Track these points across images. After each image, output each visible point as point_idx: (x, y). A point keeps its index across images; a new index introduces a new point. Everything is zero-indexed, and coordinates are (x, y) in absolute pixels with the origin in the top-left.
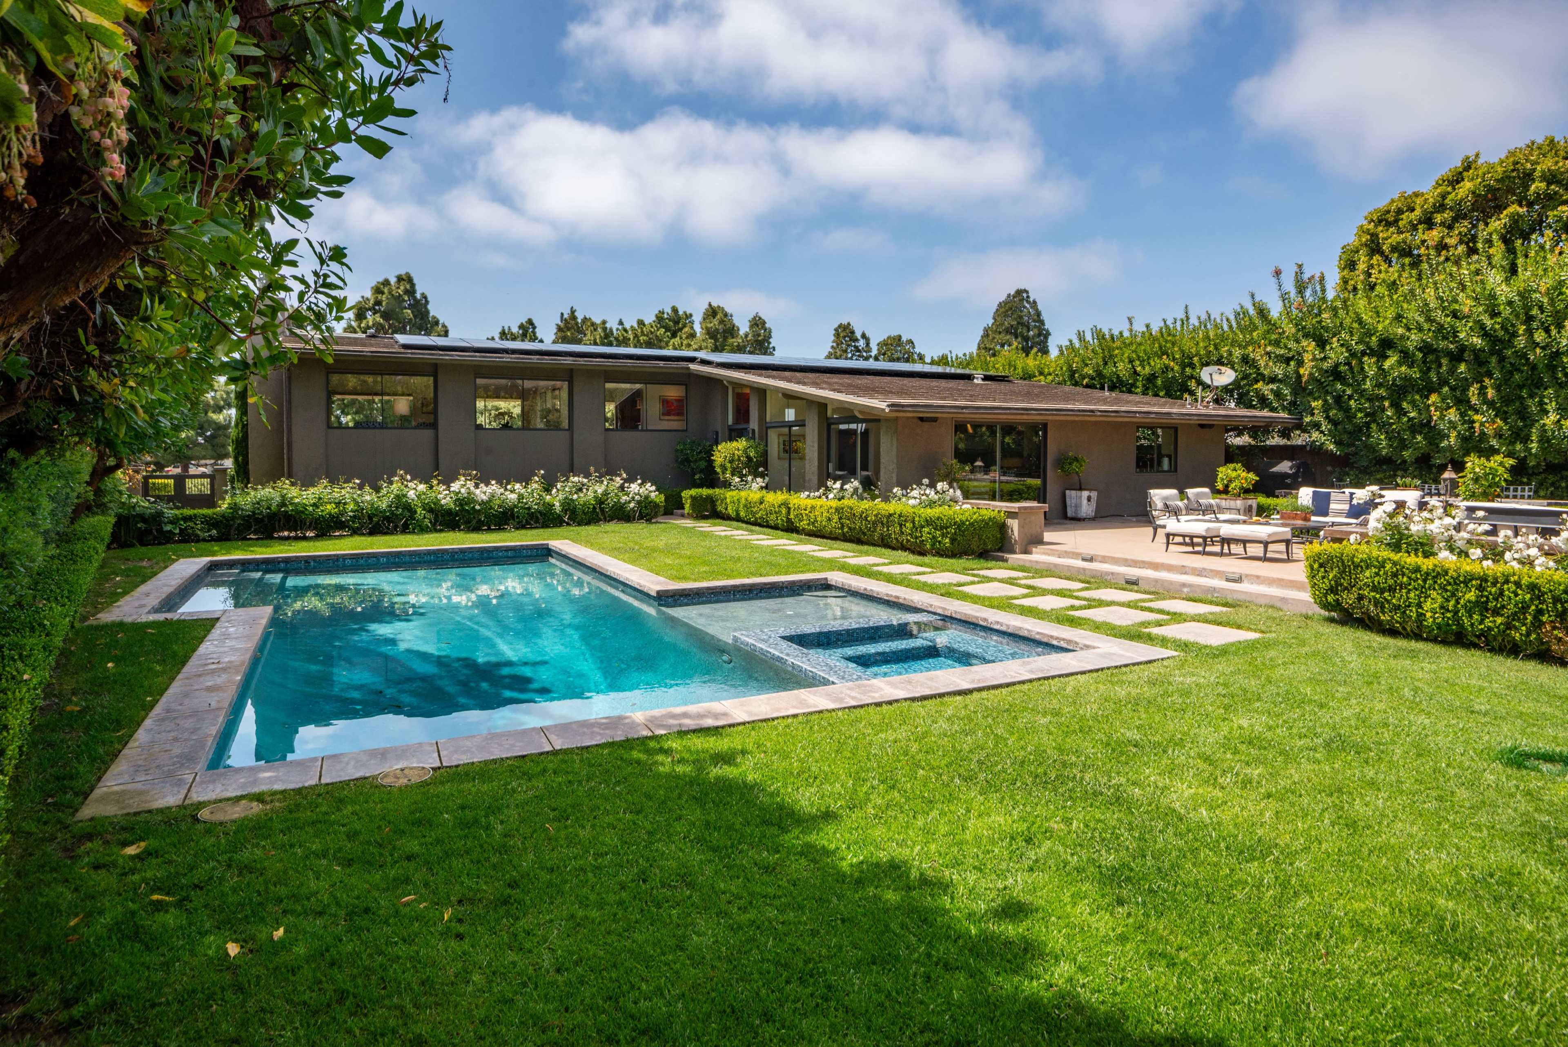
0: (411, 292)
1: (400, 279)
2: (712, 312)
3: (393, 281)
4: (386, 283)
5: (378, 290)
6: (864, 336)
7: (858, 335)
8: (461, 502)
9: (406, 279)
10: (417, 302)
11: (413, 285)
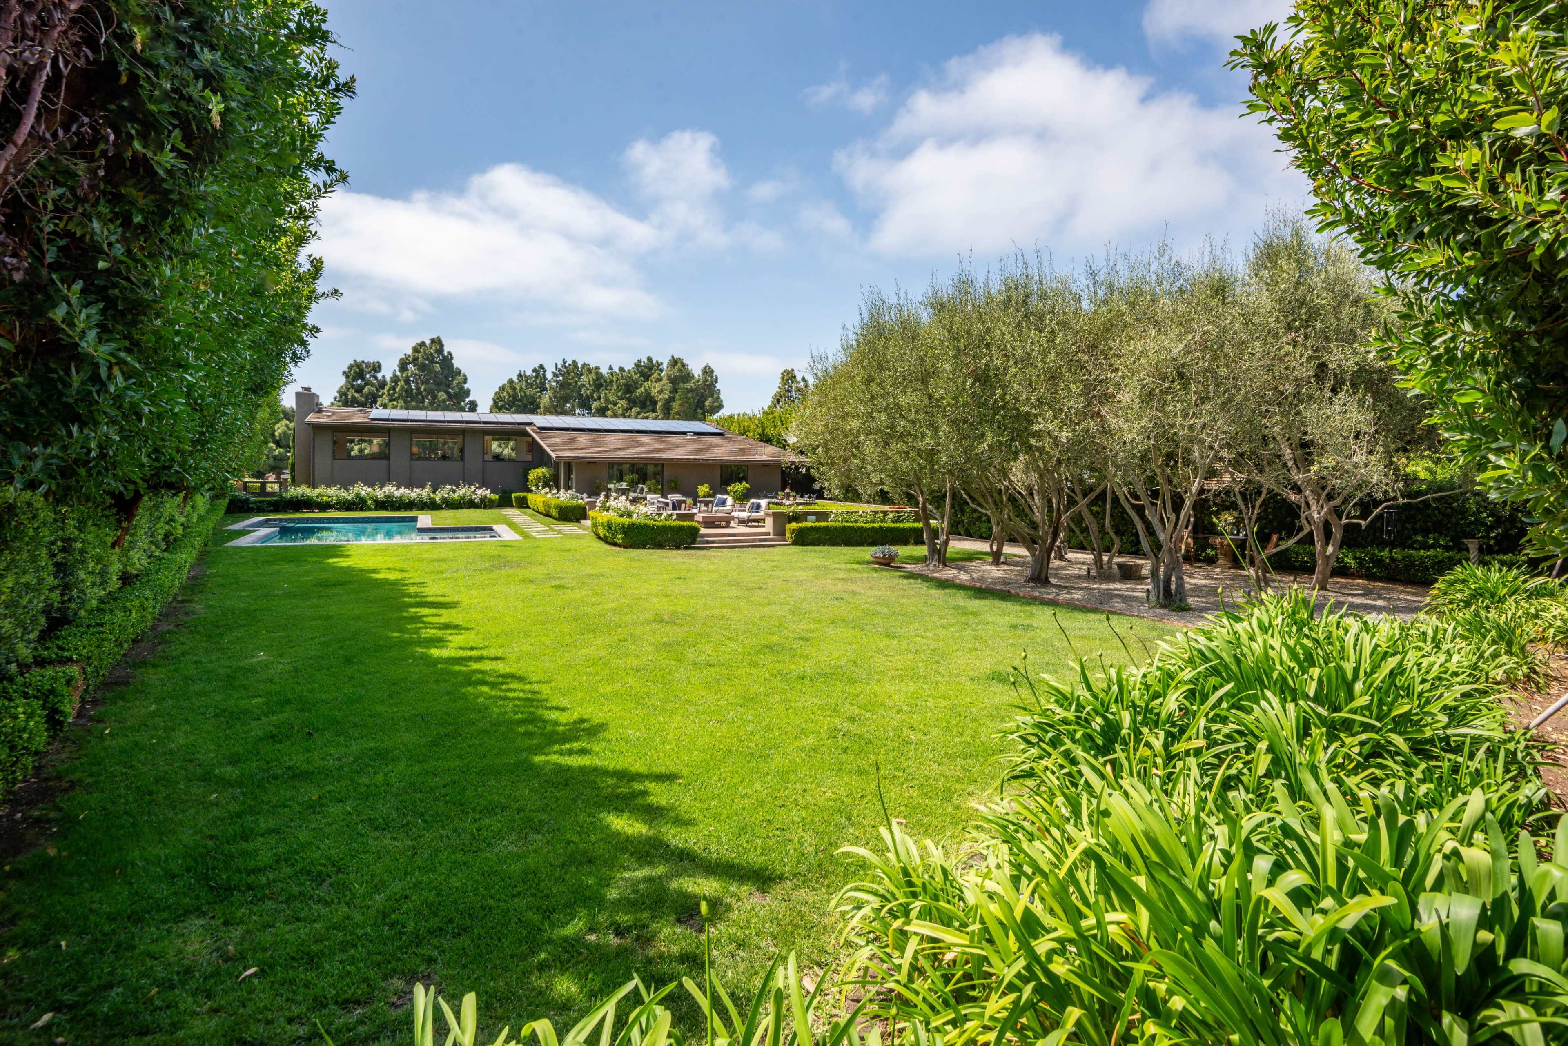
0: (440, 351)
1: (433, 341)
2: (674, 362)
3: (428, 342)
4: (423, 344)
5: (416, 350)
6: (804, 379)
7: (799, 378)
8: (389, 496)
9: (437, 342)
10: (445, 358)
11: (442, 346)
